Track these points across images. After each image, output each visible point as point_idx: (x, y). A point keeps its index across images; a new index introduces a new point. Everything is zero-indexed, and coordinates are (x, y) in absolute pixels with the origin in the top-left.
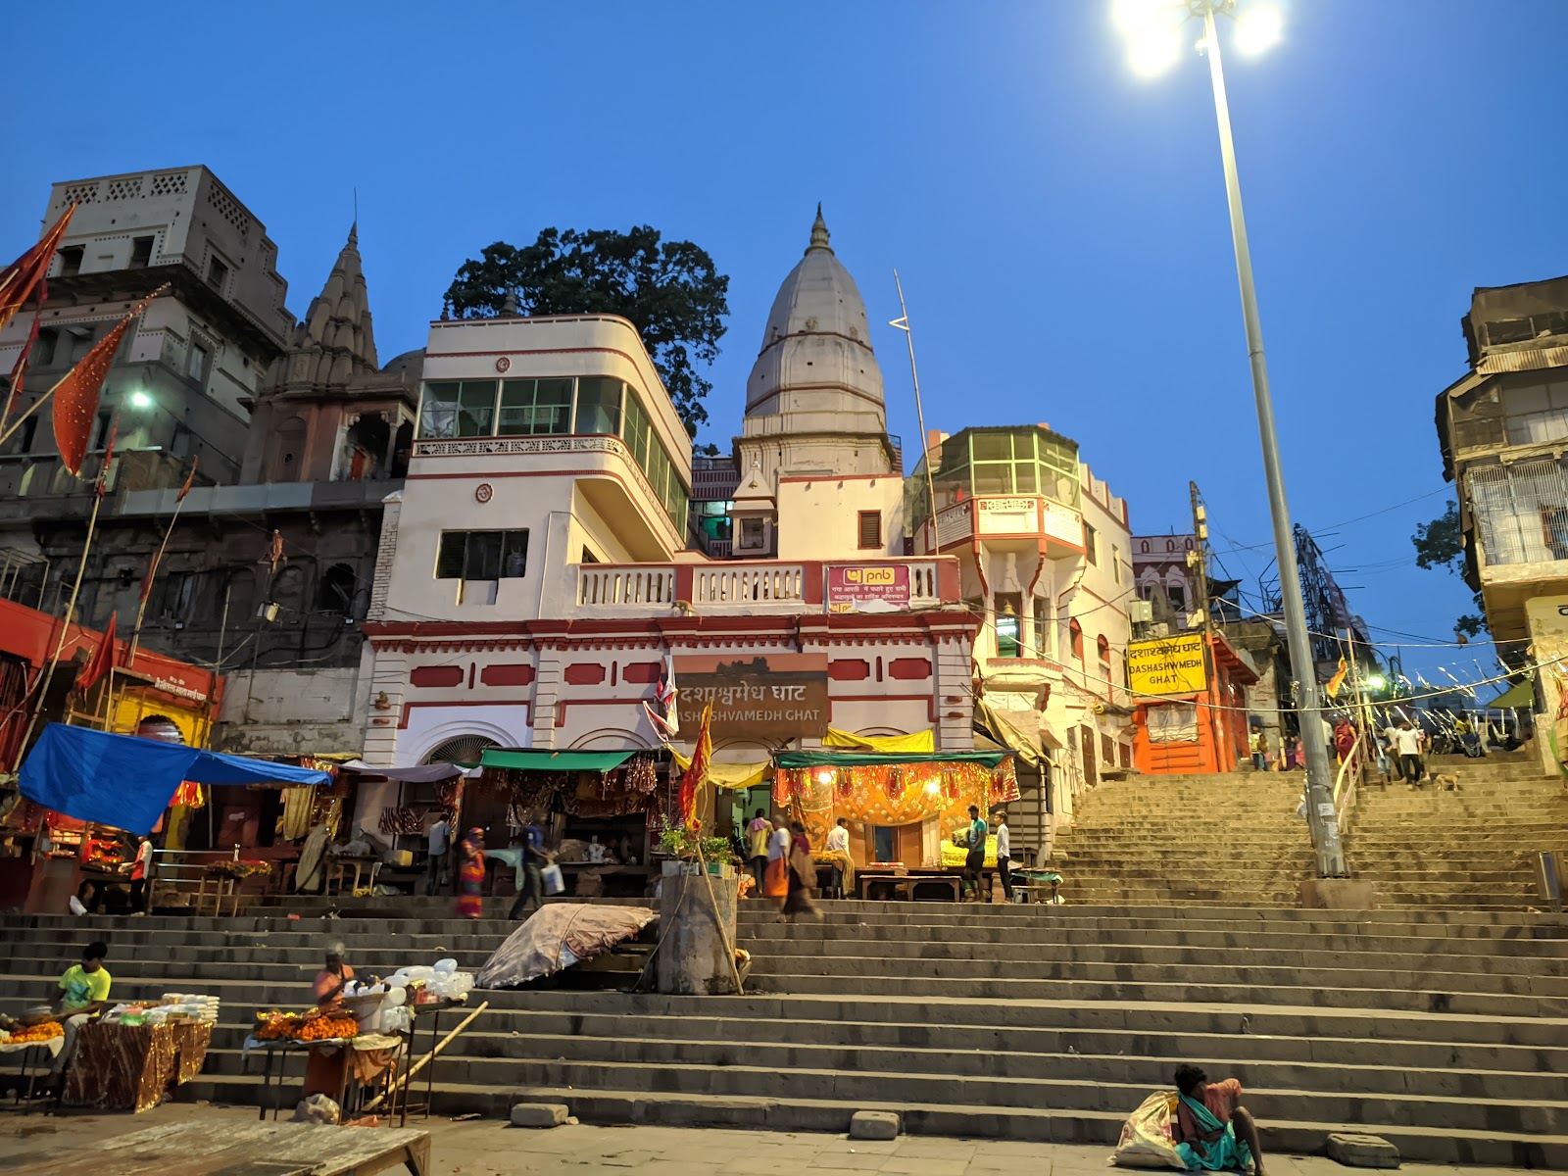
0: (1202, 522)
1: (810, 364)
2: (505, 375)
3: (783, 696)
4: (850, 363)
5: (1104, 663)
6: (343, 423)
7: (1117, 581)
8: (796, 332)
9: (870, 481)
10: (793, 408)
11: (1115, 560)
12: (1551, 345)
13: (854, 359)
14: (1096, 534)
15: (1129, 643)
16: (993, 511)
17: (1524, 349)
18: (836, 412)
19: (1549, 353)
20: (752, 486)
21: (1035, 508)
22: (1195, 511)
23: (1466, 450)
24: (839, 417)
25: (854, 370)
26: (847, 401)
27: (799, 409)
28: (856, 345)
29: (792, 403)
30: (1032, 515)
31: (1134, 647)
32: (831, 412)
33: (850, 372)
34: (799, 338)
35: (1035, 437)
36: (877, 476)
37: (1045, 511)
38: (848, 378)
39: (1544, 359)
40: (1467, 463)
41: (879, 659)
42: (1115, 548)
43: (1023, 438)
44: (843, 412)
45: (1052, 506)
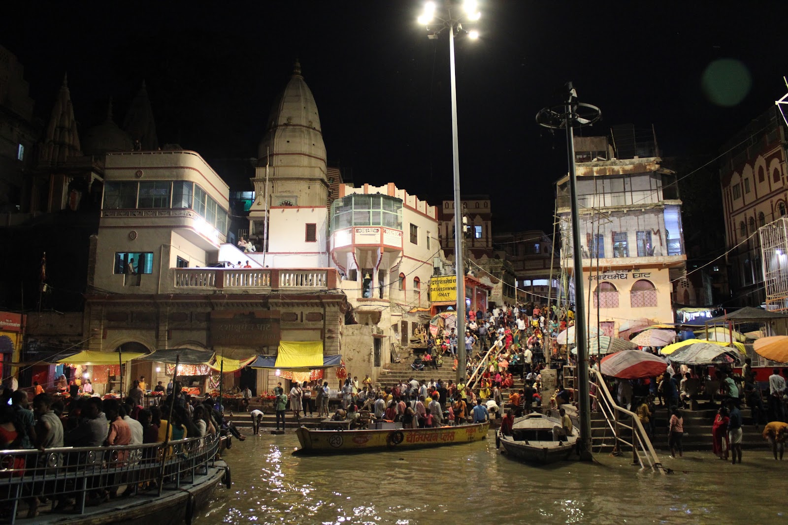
0: (465, 224)
1: (288, 142)
2: (140, 179)
3: (261, 328)
4: (307, 141)
5: (416, 289)
6: (66, 182)
7: (428, 248)
8: (282, 124)
9: (312, 209)
10: (279, 164)
11: (428, 238)
12: (596, 165)
13: (310, 139)
14: (418, 229)
15: (432, 277)
16: (361, 233)
17: (587, 166)
18: (300, 167)
19: (595, 169)
20: (258, 204)
21: (379, 232)
22: (462, 219)
23: (561, 208)
24: (301, 169)
25: (309, 144)
26: (305, 161)
27: (283, 165)
28: (311, 130)
29: (279, 161)
30: (378, 235)
31: (433, 279)
32: (298, 166)
33: (307, 145)
34: (283, 127)
35: (382, 199)
36: (315, 207)
37: (384, 234)
38: (305, 149)
39: (592, 171)
40: (561, 215)
41: (302, 313)
42: (428, 232)
43: (376, 199)
44: (303, 166)
45: (387, 231)
